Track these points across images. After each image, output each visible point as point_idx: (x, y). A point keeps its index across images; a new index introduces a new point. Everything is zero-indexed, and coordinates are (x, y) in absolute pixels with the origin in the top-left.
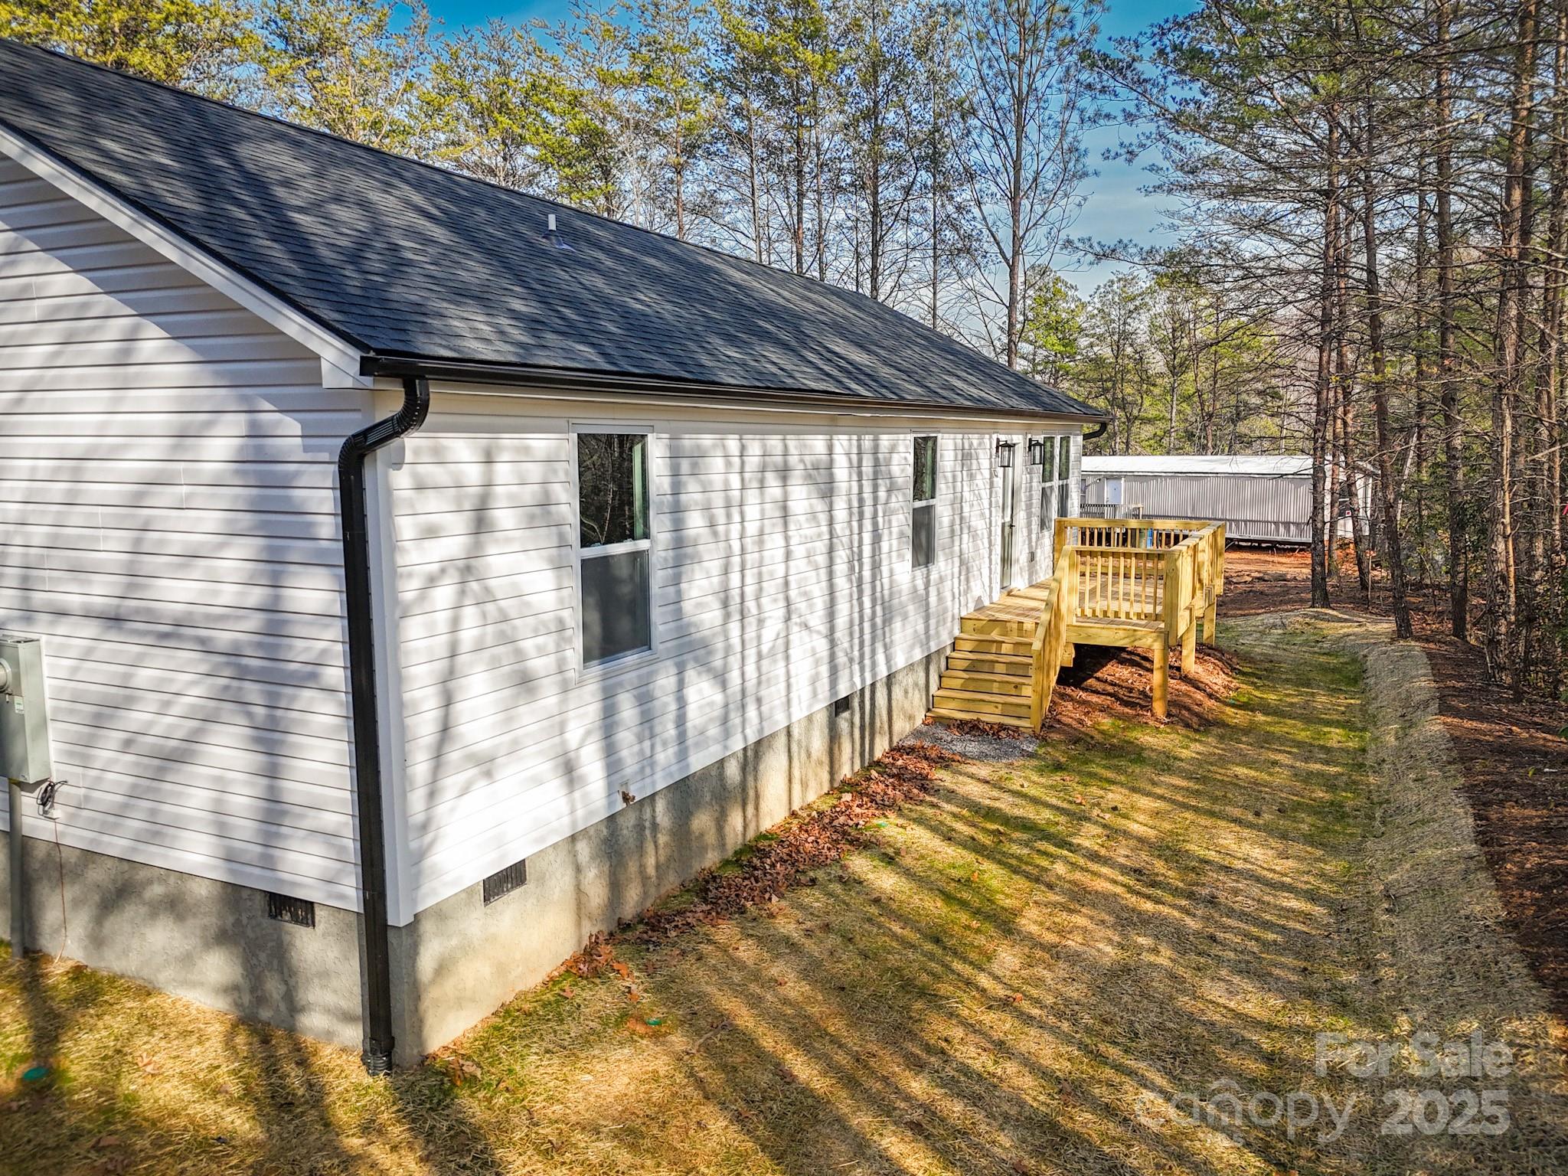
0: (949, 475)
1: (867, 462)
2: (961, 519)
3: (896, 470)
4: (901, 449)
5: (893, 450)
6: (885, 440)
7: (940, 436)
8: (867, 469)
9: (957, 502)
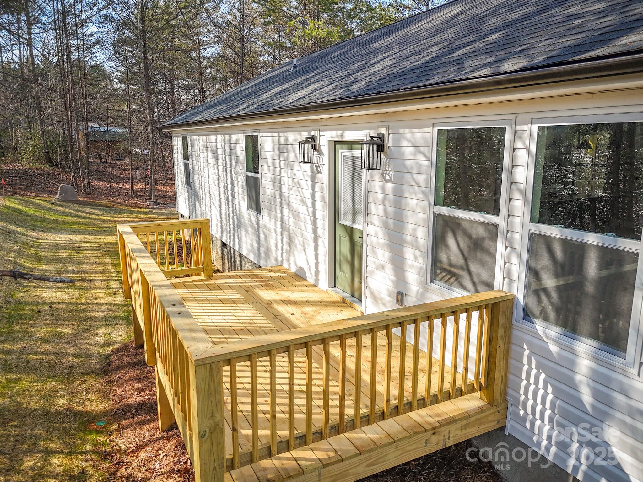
0: (270, 162)
1: (227, 147)
2: (281, 196)
3: (239, 153)
4: (240, 142)
5: (237, 142)
6: (234, 137)
7: (260, 135)
8: (228, 151)
9: (277, 183)
